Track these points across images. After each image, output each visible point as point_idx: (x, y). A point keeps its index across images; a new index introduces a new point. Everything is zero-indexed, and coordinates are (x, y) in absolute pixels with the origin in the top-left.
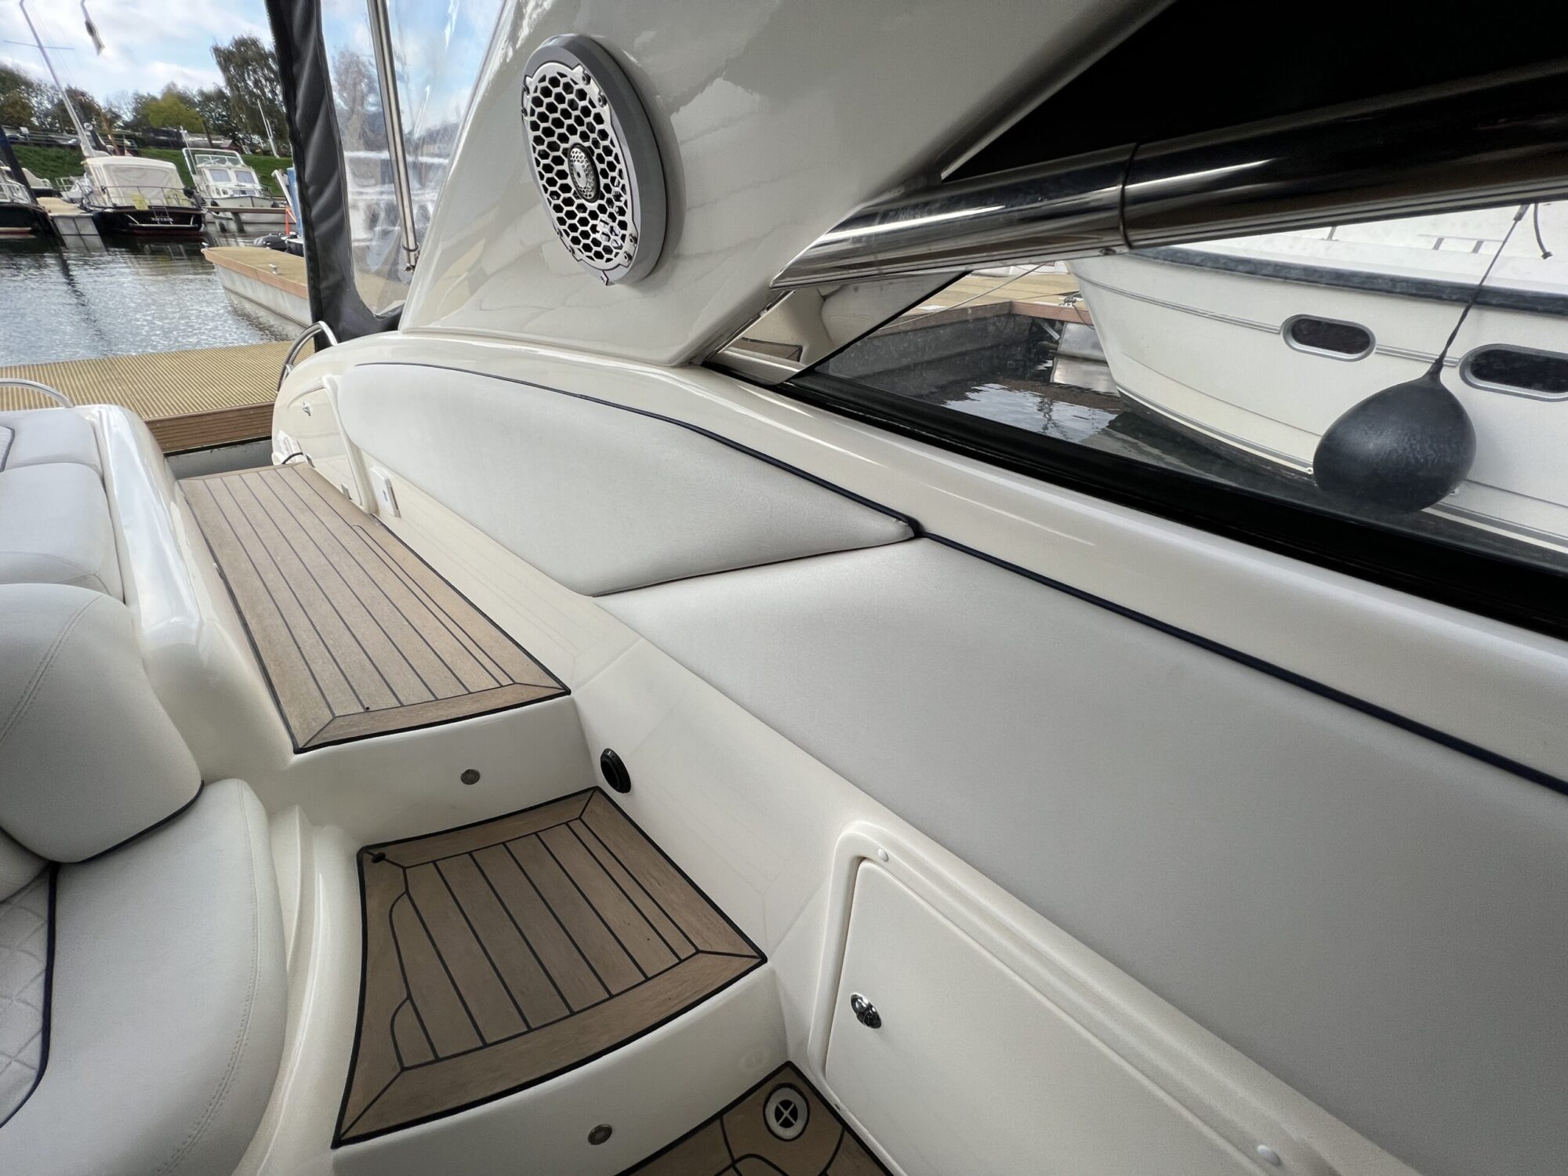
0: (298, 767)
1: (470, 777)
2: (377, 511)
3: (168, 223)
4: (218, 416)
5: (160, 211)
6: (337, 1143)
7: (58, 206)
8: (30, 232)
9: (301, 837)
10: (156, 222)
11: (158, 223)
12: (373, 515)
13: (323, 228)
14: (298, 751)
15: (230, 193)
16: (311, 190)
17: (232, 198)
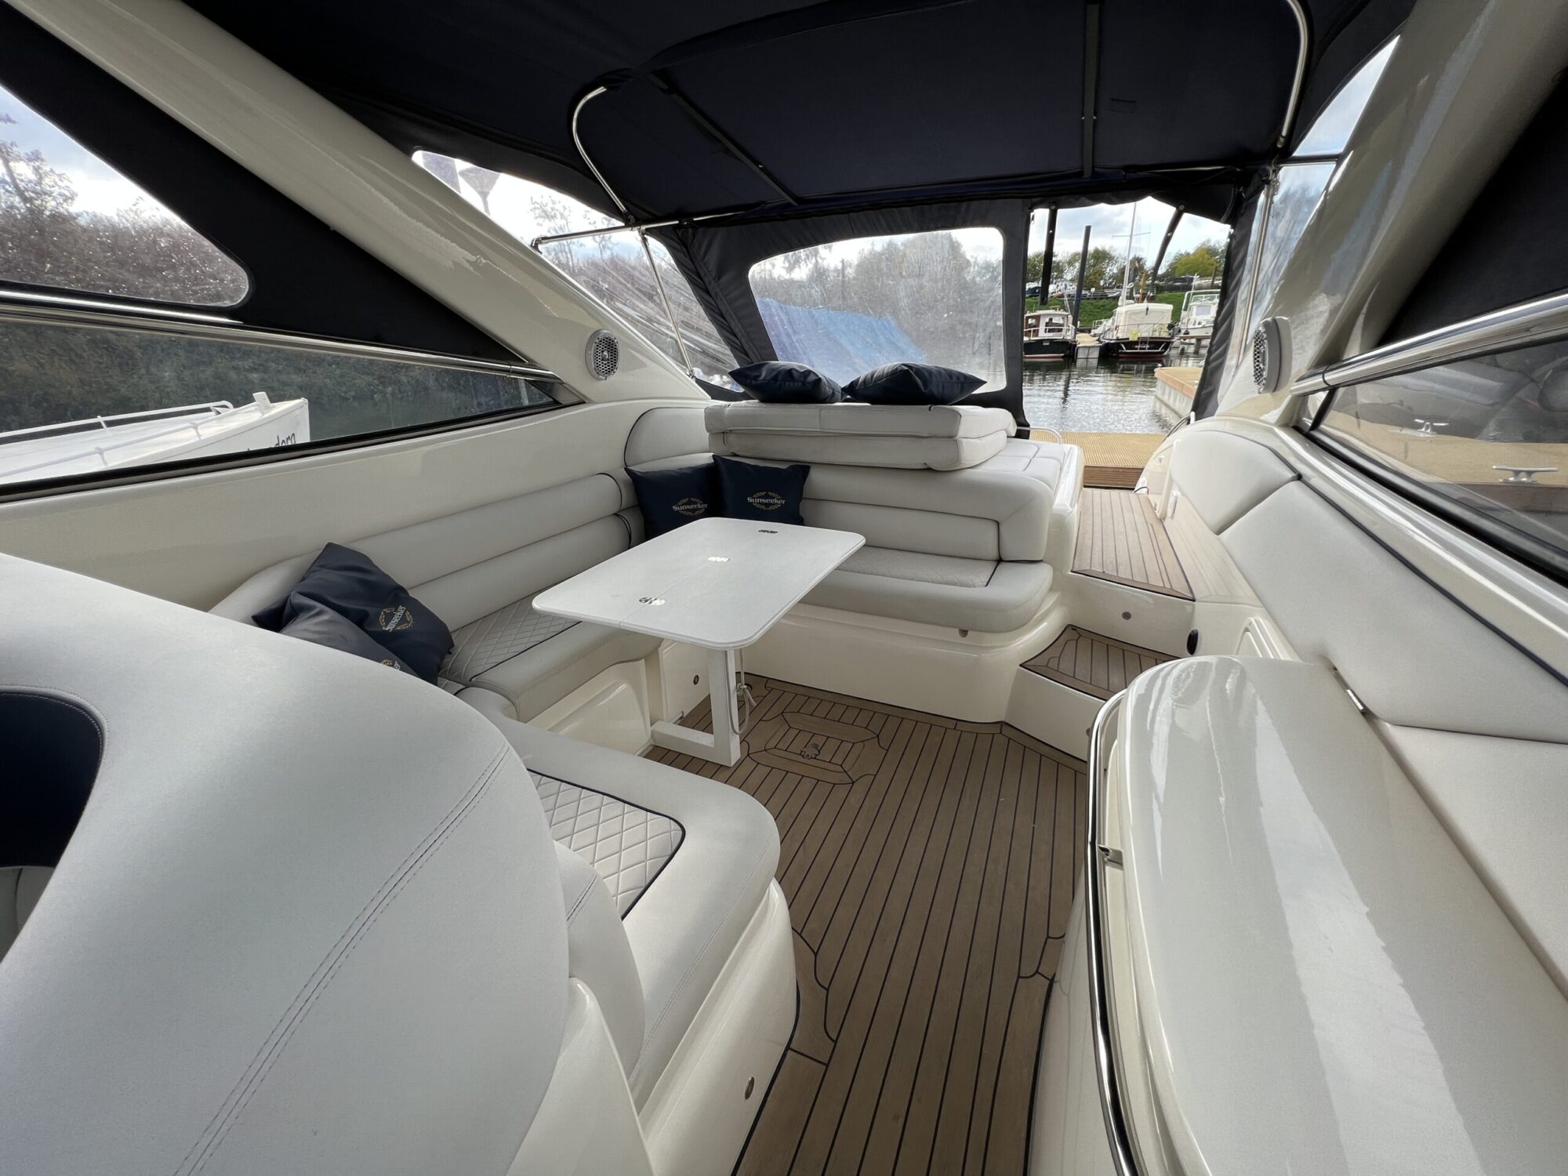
0: (1070, 576)
1: (1127, 616)
2: (1164, 519)
3: (1145, 349)
4: (1103, 469)
5: (1143, 341)
6: (1021, 665)
7: (1085, 340)
8: (1062, 357)
9: (1054, 602)
10: (1136, 349)
11: (1138, 349)
12: (1161, 520)
13: (1214, 364)
14: (1072, 571)
15: (1204, 323)
16: (1214, 348)
17: (1204, 327)
